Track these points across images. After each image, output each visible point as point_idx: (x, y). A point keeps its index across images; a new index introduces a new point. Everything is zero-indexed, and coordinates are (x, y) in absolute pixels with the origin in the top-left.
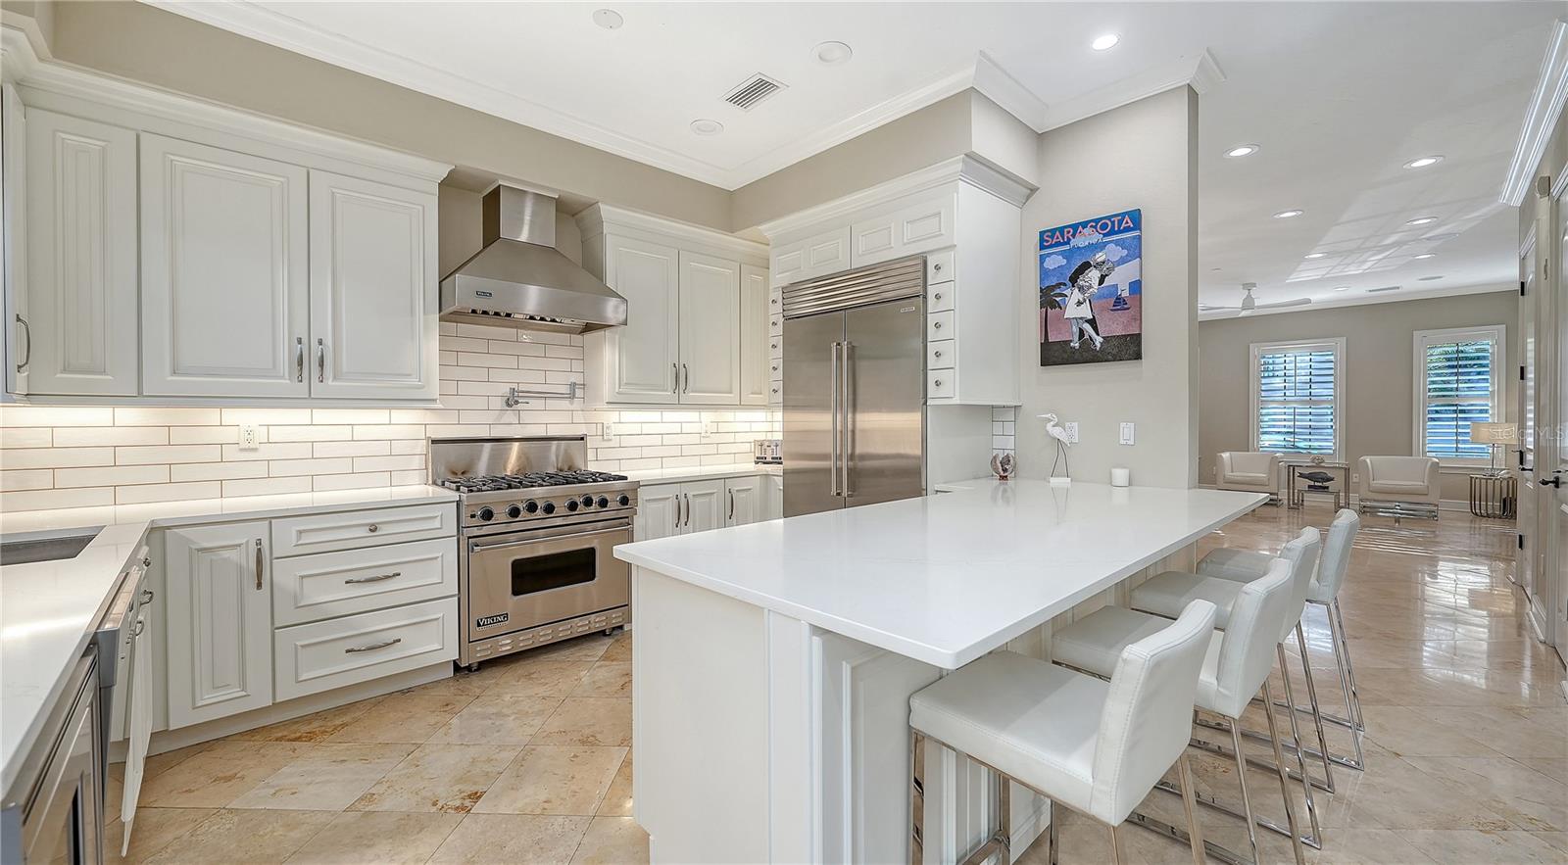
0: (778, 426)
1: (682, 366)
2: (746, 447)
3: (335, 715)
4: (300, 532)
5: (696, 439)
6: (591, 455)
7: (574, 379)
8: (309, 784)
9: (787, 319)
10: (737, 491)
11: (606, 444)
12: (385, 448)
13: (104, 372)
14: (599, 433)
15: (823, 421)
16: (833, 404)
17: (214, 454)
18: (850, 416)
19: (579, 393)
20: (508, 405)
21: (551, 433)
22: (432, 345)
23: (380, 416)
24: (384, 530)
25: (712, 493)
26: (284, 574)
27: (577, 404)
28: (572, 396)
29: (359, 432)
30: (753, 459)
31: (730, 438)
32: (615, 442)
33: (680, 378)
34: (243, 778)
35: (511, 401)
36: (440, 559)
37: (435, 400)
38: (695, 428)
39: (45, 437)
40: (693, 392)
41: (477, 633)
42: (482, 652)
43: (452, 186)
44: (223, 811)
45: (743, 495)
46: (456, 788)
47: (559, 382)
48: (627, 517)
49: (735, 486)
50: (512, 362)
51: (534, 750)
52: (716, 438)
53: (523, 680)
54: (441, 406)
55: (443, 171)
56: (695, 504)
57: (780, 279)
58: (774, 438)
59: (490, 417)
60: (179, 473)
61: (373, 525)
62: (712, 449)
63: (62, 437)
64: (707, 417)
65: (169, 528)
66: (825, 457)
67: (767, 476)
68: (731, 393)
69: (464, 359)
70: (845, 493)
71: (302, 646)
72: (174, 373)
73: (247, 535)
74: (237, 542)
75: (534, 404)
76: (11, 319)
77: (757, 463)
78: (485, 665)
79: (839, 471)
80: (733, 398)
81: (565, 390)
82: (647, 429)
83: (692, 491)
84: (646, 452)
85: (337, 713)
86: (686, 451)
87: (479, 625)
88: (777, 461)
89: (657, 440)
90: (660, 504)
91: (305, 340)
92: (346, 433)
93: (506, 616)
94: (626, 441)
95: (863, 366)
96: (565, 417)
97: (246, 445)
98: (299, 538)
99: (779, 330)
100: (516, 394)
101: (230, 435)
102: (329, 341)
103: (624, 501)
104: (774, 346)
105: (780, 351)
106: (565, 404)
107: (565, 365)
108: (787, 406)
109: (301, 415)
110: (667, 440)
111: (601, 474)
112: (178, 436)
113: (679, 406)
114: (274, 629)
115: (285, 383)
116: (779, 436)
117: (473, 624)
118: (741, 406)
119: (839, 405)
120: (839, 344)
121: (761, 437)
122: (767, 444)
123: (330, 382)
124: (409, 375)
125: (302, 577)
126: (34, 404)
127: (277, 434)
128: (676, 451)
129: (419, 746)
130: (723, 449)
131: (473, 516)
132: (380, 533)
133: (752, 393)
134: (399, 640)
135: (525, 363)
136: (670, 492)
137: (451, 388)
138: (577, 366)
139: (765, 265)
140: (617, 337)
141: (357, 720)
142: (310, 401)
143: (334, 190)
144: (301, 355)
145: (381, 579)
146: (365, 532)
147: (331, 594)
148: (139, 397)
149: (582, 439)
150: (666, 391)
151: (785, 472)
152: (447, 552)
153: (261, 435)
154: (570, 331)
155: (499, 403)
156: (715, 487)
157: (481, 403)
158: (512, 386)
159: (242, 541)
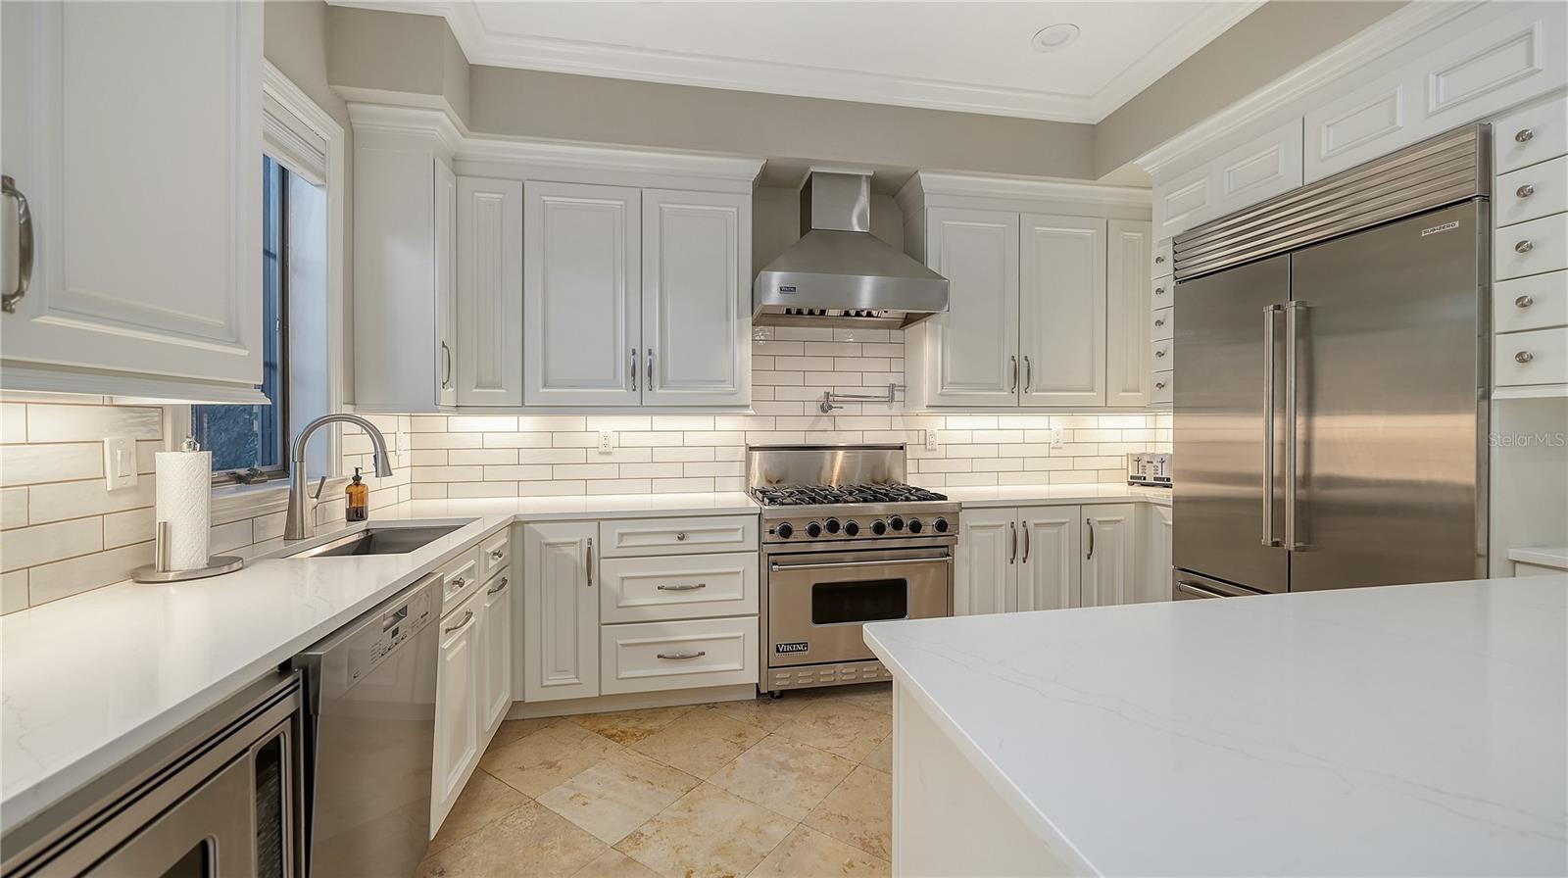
0: (1168, 435)
1: (1022, 358)
2: (1116, 462)
3: (648, 718)
4: (621, 535)
5: (1043, 450)
6: (911, 467)
7: (892, 379)
8: (600, 797)
9: (1180, 281)
10: (1099, 522)
11: (929, 455)
12: (709, 454)
13: (501, 387)
14: (922, 441)
15: (1249, 428)
16: (1266, 402)
17: (580, 456)
18: (1301, 421)
19: (898, 395)
20: (824, 411)
21: (867, 442)
22: (745, 351)
23: (704, 423)
24: (692, 539)
25: (1064, 523)
26: (610, 573)
27: (896, 408)
28: (891, 399)
29: (690, 439)
30: (1126, 479)
31: (1092, 450)
32: (940, 452)
33: (1021, 375)
34: (560, 768)
35: (826, 407)
36: (741, 574)
37: (747, 406)
38: (1042, 436)
39: (477, 439)
40: (1037, 391)
41: (777, 659)
42: (782, 680)
43: (767, 184)
44: (532, 803)
45: (1108, 528)
46: (717, 860)
47: (875, 384)
48: (947, 546)
49: (1098, 515)
50: (827, 364)
51: (806, 834)
52: (1069, 450)
53: (820, 723)
54: (752, 412)
56: (1038, 538)
57: (1169, 225)
58: (1158, 452)
59: (806, 423)
60: (559, 473)
61: (680, 533)
62: (1067, 464)
63: (491, 440)
64: (1058, 423)
65: (528, 522)
66: (1253, 479)
67: (1146, 504)
68: (1093, 391)
69: (782, 363)
70: (1290, 543)
71: (622, 645)
72: (545, 386)
73: (583, 533)
74: (573, 540)
75: (855, 409)
76: (439, 345)
77: (1132, 484)
78: (784, 695)
79: (1278, 504)
80: (1094, 397)
81: (884, 392)
82: (978, 437)
83: (1033, 518)
84: (978, 465)
85: (651, 715)
86: (1030, 464)
87: (778, 651)
88: (1164, 483)
89: (992, 451)
90: (990, 533)
91: (638, 352)
92: (677, 439)
93: (806, 645)
94: (952, 452)
95: (1326, 346)
96: (884, 424)
97: (604, 449)
98: (620, 541)
99: (1168, 298)
100: (831, 398)
101: (591, 440)
102: (656, 352)
103: (942, 526)
104: (1159, 323)
105: (1168, 329)
106: (884, 409)
107: (883, 365)
108: (1179, 408)
109: (641, 422)
110: (1005, 451)
111: (918, 490)
112: (558, 440)
113: (1018, 408)
114: (601, 624)
115: (621, 392)
116: (1169, 449)
117: (773, 649)
118: (1106, 408)
119: (1279, 404)
120: (1278, 307)
121: (1138, 449)
122: (1146, 459)
123: (657, 390)
124: (725, 381)
125: (623, 579)
126: (460, 414)
127: (626, 440)
128: (1017, 465)
129: (700, 782)
130: (1080, 463)
131: (772, 532)
132: (690, 541)
133: (1124, 391)
134: (703, 654)
135: (841, 364)
136: (1003, 518)
137: (768, 393)
138: (897, 365)
139: (1145, 217)
140: (940, 327)
141: (661, 729)
142: (641, 409)
143: (662, 205)
144: (634, 366)
145: (692, 588)
146: (673, 540)
147: (645, 599)
148: (522, 408)
149: (901, 448)
150: (1002, 390)
151: (1177, 500)
152: (748, 566)
153: (614, 441)
154: (888, 325)
155: (813, 409)
156: (1069, 516)
157: (797, 409)
158: (827, 390)
159: (578, 539)
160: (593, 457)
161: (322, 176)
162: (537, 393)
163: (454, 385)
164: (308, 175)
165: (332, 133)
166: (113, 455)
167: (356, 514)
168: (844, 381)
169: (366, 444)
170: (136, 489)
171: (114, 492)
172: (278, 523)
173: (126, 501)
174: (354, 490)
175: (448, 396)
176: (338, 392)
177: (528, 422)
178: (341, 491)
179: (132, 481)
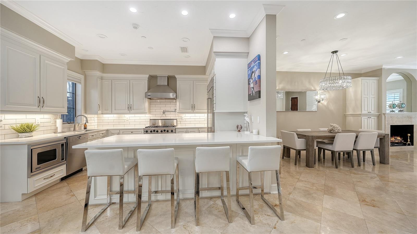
1: (194, 105)
4: (123, 132)
7: (176, 108)
11: (182, 121)
12: (144, 120)
14: (181, 118)
17: (123, 121)
21: (171, 118)
22: (147, 104)
23: (143, 115)
25: (195, 131)
27: (176, 113)
29: (141, 118)
32: (184, 120)
33: (194, 107)
35: (164, 113)
37: (147, 113)
43: (150, 78)
47: (172, 109)
50: (164, 106)
54: (149, 114)
55: (148, 76)
59: (160, 115)
61: (132, 132)
69: (156, 106)
72: (115, 110)
75: (169, 113)
76: (98, 105)
81: (174, 110)
82: (191, 118)
91: (129, 105)
92: (139, 118)
94: (186, 120)
97: (127, 120)
101: (125, 118)
102: (132, 105)
107: (172, 106)
113: (193, 113)
115: (127, 111)
123: (132, 110)
124: (143, 109)
127: (131, 118)
131: (145, 132)
135: (166, 106)
138: (174, 106)
142: (130, 113)
143: (133, 82)
144: (128, 107)
148: (112, 113)
149: (176, 119)
150: (190, 110)
153: (129, 118)
155: (162, 113)
157: (159, 113)
158: (164, 110)
159: (116, 132)
160: (125, 121)
161: (80, 83)
162: (114, 111)
163: (101, 110)
164: (78, 83)
165: (82, 77)
166: (52, 120)
167: (85, 128)
168: (167, 109)
169: (85, 119)
170: (54, 123)
171: (52, 124)
172: (73, 129)
173: (53, 125)
174: (85, 125)
175: (100, 112)
176: (83, 112)
177: (115, 116)
178: (83, 125)
179: (54, 122)
